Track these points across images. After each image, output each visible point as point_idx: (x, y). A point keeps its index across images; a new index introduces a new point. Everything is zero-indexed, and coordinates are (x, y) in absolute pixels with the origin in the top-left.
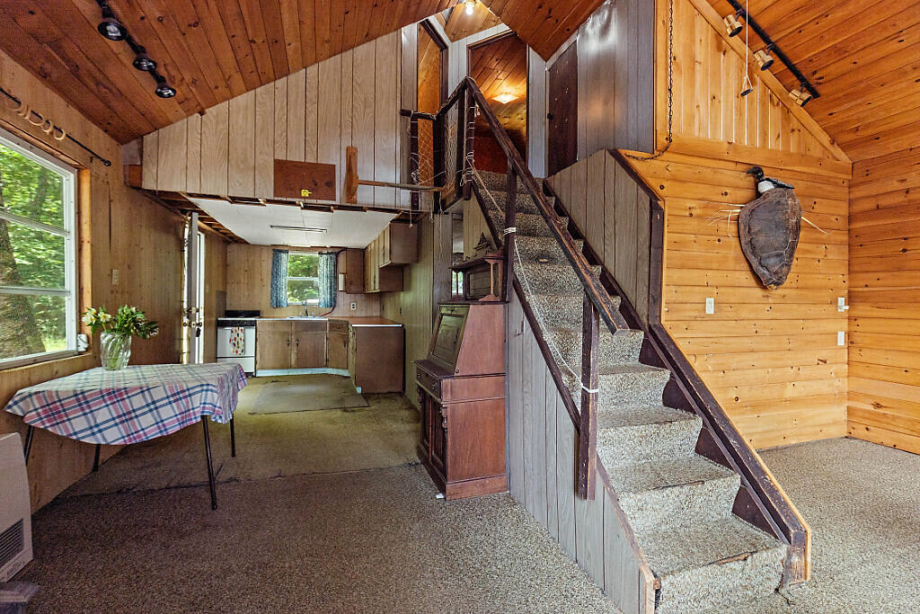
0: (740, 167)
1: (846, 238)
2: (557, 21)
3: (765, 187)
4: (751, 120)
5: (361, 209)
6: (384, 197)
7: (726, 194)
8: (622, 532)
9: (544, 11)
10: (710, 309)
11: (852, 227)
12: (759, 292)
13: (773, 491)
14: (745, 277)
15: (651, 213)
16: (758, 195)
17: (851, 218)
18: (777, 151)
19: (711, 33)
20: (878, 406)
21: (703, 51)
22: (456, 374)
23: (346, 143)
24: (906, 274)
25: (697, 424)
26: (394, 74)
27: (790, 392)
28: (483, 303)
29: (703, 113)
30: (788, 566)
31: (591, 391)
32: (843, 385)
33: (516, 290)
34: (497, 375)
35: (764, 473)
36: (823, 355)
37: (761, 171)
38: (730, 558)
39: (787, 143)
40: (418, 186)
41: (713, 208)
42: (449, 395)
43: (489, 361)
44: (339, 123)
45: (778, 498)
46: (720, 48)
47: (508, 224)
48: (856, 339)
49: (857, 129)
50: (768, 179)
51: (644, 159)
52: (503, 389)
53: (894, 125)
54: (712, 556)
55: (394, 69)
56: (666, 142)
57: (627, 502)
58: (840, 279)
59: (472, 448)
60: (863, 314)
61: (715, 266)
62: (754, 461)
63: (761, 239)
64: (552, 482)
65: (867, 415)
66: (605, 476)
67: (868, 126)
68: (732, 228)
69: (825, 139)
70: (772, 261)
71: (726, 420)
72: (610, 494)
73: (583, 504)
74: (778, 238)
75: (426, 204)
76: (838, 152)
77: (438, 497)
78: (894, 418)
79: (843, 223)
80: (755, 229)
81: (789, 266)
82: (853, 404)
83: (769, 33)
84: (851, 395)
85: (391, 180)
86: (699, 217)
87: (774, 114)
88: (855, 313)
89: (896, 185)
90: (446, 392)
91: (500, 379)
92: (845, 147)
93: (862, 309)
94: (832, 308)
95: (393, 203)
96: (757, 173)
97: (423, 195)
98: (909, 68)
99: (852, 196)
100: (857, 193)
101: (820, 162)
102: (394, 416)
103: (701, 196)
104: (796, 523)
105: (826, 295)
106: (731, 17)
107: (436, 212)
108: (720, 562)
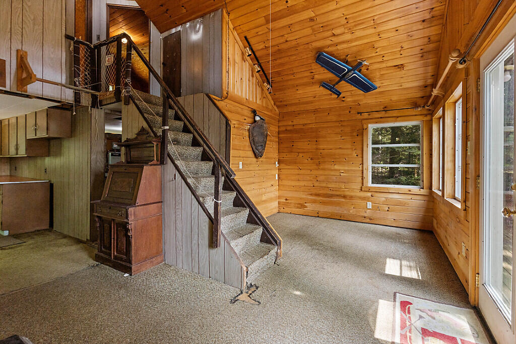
0: (250, 109)
1: (277, 140)
2: (170, 16)
3: (257, 118)
4: (252, 92)
5: (28, 96)
6: (51, 91)
7: (245, 119)
8: (233, 255)
9: (164, 9)
10: (241, 167)
11: (279, 136)
12: (255, 159)
13: (272, 230)
14: (251, 154)
15: (226, 126)
16: (255, 121)
17: (279, 133)
18: (260, 105)
19: (240, 52)
20: (286, 200)
21: (238, 58)
22: (136, 205)
23: (16, 46)
24: (293, 154)
25: (247, 211)
26: (60, 8)
27: (264, 198)
28: (151, 165)
29: (238, 85)
30: (277, 253)
31: (219, 202)
32: (277, 193)
33: (170, 159)
34: (159, 202)
35: (269, 225)
36: (272, 183)
37: (256, 112)
38: (264, 255)
39: (263, 102)
40: (80, 88)
41: (241, 125)
42: (133, 217)
43: (154, 196)
44: (9, 30)
45: (273, 232)
46: (244, 60)
47: (164, 125)
48: (280, 177)
49: (281, 102)
50: (258, 116)
51: (219, 100)
52: (161, 210)
53: (290, 103)
54: (259, 256)
55: (59, 6)
56: (226, 95)
57: (233, 244)
58: (276, 155)
59: (145, 244)
60: (282, 167)
61: (242, 149)
62: (266, 221)
63: (256, 139)
64: (195, 247)
65: (284, 204)
66: (224, 236)
67: (284, 101)
68: (247, 133)
69: (273, 103)
70: (260, 147)
71: (256, 208)
72: (227, 242)
73: (213, 251)
74: (261, 139)
75: (86, 100)
76: (276, 108)
77: (125, 276)
78: (291, 203)
79: (276, 134)
80: (255, 134)
81: (264, 149)
82: (279, 200)
83: (259, 59)
84: (279, 197)
85: (58, 80)
86: (237, 128)
87: (259, 89)
88: (281, 167)
89: (290, 123)
90: (131, 215)
91: (160, 204)
92: (278, 107)
93: (283, 166)
94: (274, 165)
95: (59, 96)
96: (254, 112)
97: (83, 95)
98: (295, 85)
99: (279, 125)
100: (280, 124)
101: (271, 111)
102: (54, 244)
103: (237, 119)
104: (278, 239)
105: (273, 161)
106: (248, 48)
107: (93, 106)
108: (262, 257)
